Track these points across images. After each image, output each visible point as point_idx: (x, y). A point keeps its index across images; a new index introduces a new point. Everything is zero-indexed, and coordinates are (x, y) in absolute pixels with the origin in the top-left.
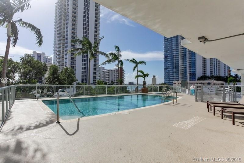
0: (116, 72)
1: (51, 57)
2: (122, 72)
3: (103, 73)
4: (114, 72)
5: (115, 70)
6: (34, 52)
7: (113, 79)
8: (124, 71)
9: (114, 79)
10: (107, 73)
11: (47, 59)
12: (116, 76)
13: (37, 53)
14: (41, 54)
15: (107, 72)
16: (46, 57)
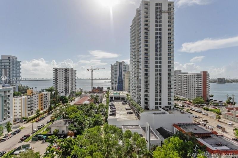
0: (197, 77)
1: (129, 64)
2: (206, 77)
3: (180, 77)
4: (195, 77)
5: (195, 75)
6: (117, 62)
7: (192, 85)
8: (208, 75)
9: (195, 85)
10: (185, 78)
11: (126, 66)
12: (196, 83)
13: (119, 63)
14: (121, 63)
15: (185, 76)
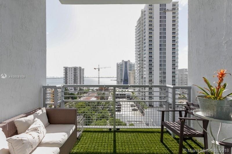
1: (134, 63)
11: (132, 65)
14: (127, 61)
16: (131, 63)
